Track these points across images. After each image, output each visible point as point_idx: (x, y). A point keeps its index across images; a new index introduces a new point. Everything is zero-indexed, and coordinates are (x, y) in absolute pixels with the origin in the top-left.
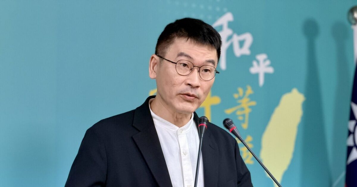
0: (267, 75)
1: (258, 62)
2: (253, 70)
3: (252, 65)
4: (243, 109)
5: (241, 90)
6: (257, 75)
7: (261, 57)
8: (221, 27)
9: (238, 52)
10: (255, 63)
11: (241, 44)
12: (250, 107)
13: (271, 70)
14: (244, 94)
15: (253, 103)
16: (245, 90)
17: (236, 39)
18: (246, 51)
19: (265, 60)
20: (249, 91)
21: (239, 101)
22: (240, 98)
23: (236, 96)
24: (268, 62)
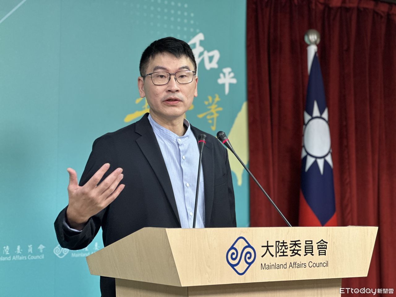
0: (231, 85)
1: (224, 74)
2: (220, 81)
3: (219, 77)
4: (212, 114)
5: (210, 98)
6: (223, 85)
7: (227, 70)
8: (194, 45)
9: (208, 66)
10: (222, 75)
11: (211, 59)
12: (217, 112)
13: (234, 81)
14: (213, 101)
15: (220, 109)
16: (214, 97)
17: (206, 55)
18: (214, 65)
19: (230, 73)
20: (217, 99)
21: (209, 107)
22: (210, 105)
23: (206, 103)
24: (232, 75)
